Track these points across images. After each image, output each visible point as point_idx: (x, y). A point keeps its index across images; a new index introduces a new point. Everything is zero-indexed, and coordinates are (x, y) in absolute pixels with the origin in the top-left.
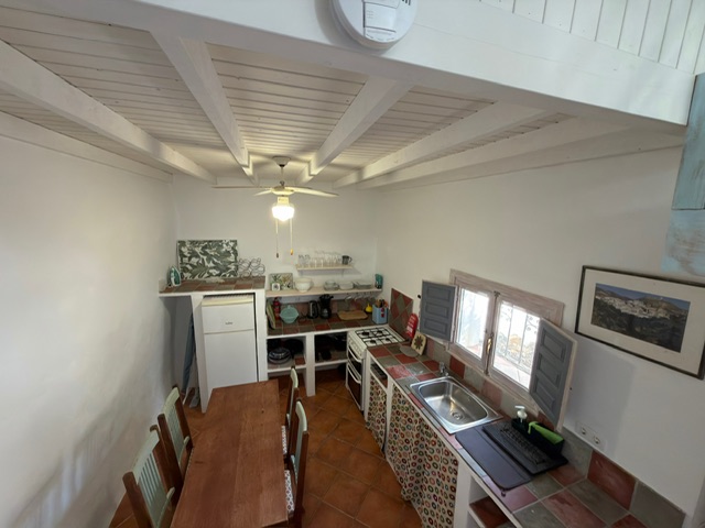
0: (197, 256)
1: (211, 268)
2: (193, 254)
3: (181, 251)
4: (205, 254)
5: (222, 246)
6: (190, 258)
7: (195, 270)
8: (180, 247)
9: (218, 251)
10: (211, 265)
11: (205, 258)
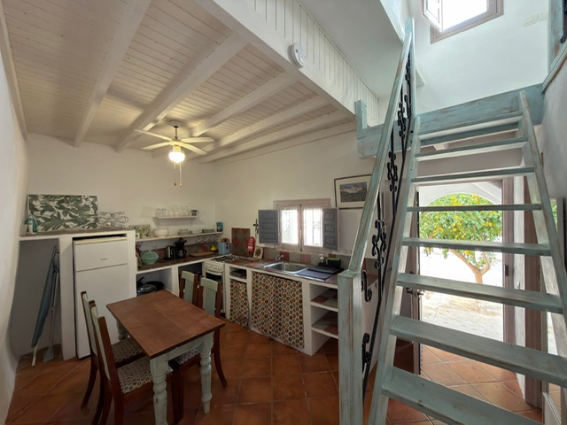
0: (52, 210)
1: (68, 221)
2: (47, 208)
3: (31, 205)
4: (62, 208)
5: (81, 201)
6: (42, 212)
7: (49, 223)
8: (31, 200)
9: (76, 205)
10: (68, 217)
11: (61, 211)
